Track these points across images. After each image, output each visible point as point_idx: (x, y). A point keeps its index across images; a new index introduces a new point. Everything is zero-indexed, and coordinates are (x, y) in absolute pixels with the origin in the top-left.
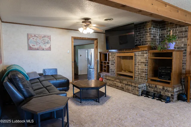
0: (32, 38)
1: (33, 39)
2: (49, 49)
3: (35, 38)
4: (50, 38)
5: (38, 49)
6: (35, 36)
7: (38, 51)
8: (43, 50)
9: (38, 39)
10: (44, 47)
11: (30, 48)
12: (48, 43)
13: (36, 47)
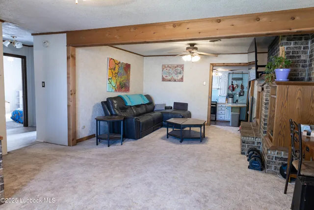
0: (165, 69)
1: (167, 69)
2: (182, 80)
3: (168, 69)
4: (183, 68)
5: (170, 81)
6: (168, 66)
7: (169, 82)
8: (175, 81)
9: (171, 69)
10: (175, 77)
11: (164, 80)
12: (180, 73)
13: (169, 78)
